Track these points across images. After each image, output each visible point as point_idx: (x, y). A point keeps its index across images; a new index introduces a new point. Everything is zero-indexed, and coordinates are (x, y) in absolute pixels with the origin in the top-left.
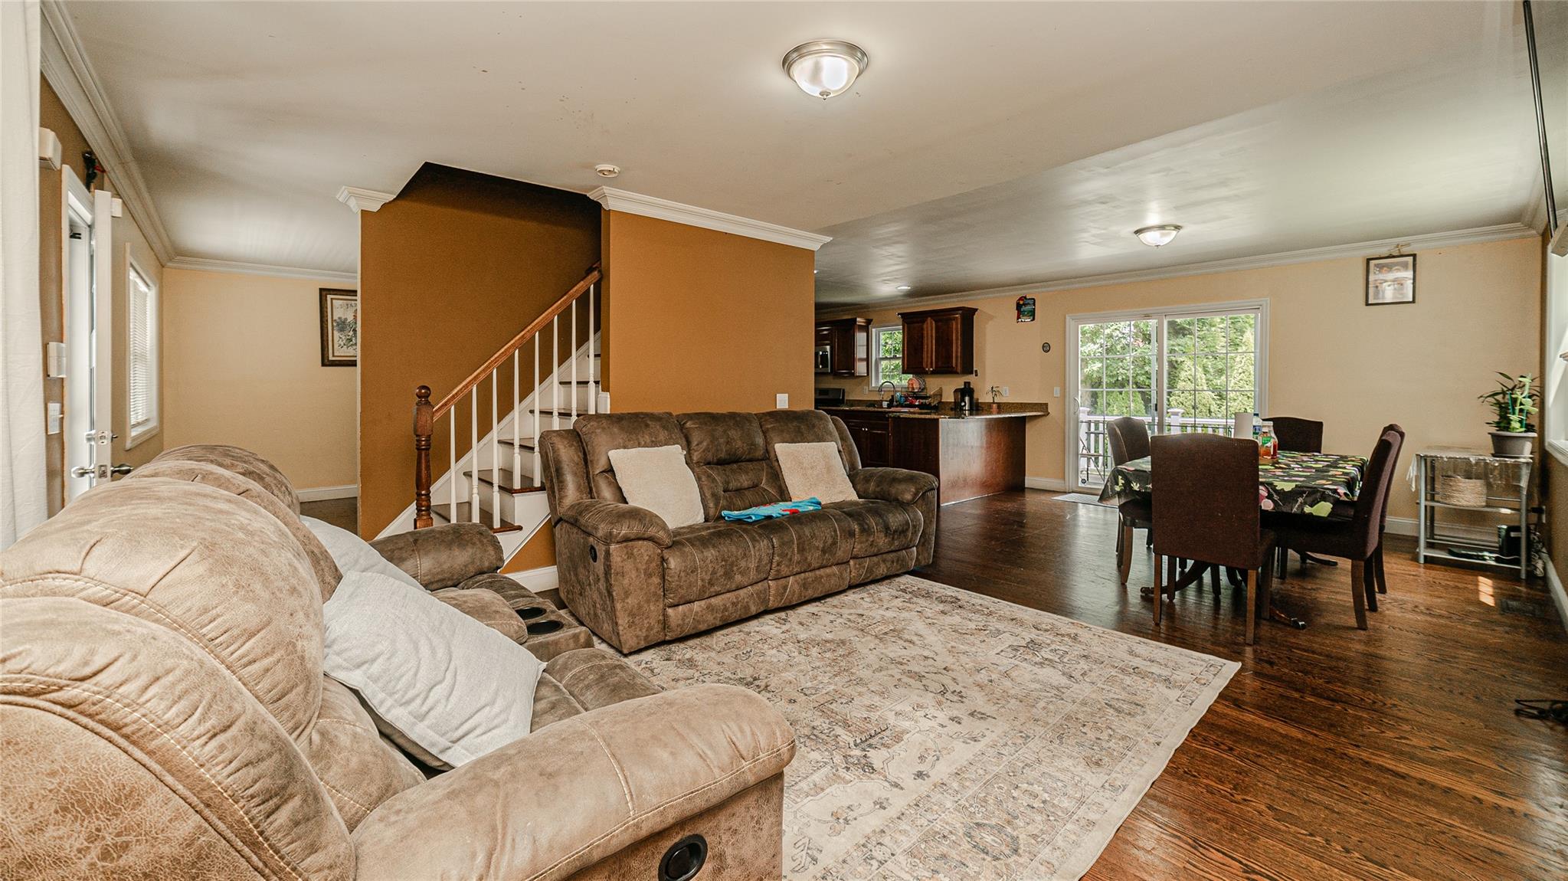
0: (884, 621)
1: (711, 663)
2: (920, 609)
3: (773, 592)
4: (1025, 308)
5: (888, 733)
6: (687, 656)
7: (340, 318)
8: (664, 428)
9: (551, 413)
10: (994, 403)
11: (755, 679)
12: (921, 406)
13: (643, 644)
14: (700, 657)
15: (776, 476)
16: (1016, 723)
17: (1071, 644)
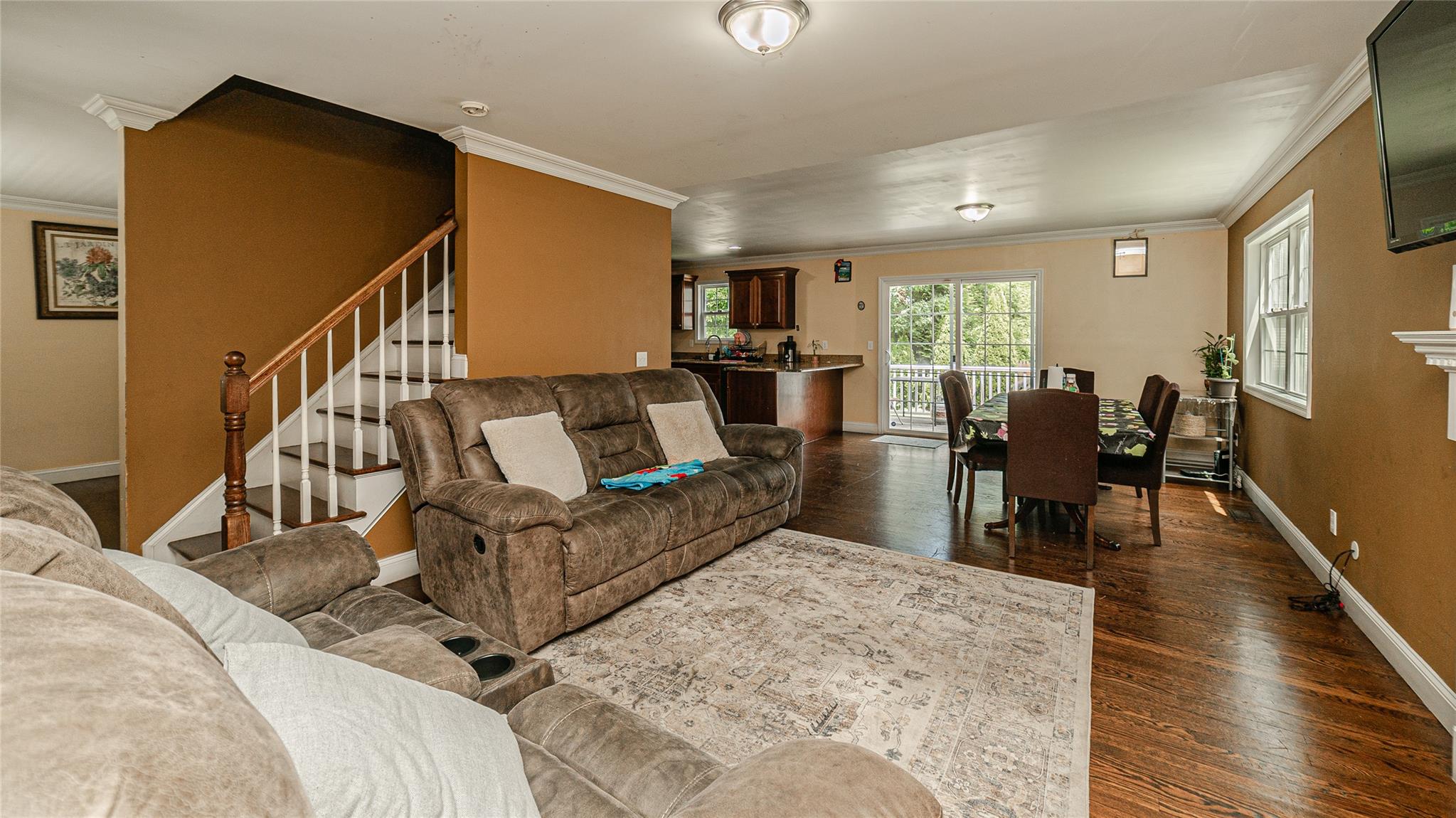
0: (782, 582)
1: (623, 653)
2: (808, 564)
3: (669, 563)
4: (842, 271)
5: (839, 710)
6: (593, 647)
7: (65, 260)
8: (538, 393)
9: (377, 377)
10: (815, 355)
11: (679, 666)
12: (748, 359)
13: (543, 641)
14: (607, 646)
15: (649, 438)
16: (950, 678)
17: (956, 586)
